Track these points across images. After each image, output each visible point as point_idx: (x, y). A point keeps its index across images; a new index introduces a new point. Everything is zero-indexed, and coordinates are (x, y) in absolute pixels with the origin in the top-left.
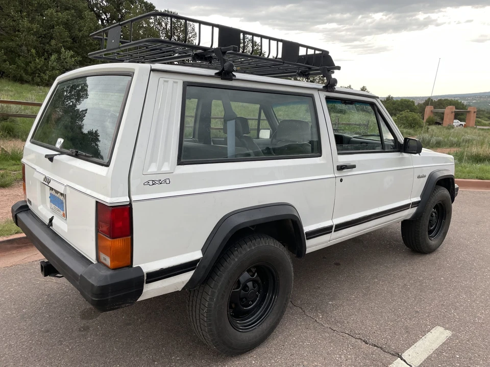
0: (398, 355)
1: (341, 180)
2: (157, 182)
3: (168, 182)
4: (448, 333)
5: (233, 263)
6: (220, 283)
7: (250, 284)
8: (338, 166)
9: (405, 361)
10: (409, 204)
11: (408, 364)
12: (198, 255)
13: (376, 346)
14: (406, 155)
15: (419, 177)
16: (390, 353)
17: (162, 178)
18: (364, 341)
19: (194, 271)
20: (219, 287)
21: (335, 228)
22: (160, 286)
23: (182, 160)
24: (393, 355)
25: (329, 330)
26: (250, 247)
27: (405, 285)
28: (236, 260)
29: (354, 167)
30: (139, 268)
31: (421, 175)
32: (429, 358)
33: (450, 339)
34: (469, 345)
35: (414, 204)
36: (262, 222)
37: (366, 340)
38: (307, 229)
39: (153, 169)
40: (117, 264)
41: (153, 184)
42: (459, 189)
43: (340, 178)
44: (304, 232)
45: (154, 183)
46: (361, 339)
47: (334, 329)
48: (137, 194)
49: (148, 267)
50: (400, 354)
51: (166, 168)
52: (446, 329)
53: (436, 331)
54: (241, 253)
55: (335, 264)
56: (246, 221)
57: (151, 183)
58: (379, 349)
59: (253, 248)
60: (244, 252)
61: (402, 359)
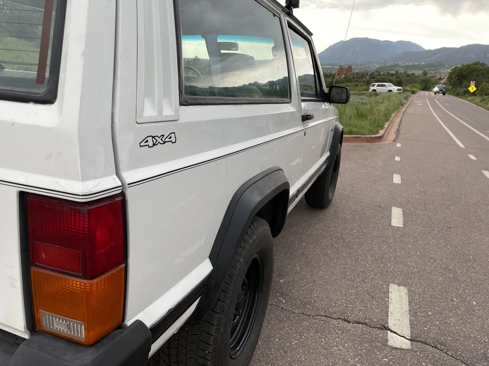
0: (385, 327)
2: (159, 140)
3: (173, 138)
4: (404, 290)
5: (239, 265)
9: (395, 333)
11: (401, 336)
13: (360, 323)
16: (377, 327)
17: (166, 131)
18: (345, 321)
23: (184, 97)
24: (380, 329)
25: (304, 316)
26: (251, 236)
31: (332, 128)
37: (346, 318)
40: (99, 330)
41: (154, 145)
43: (304, 131)
45: (155, 141)
46: (341, 319)
51: (168, 111)
52: (399, 285)
53: (393, 289)
54: (245, 248)
58: (364, 325)
59: (254, 237)
60: (247, 246)
61: (391, 331)
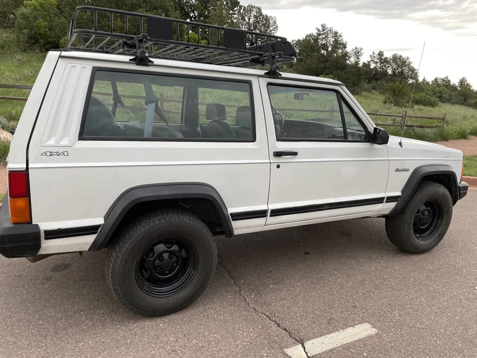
0: (302, 341)
1: (278, 167)
2: (55, 154)
3: (66, 154)
4: (373, 331)
5: (139, 232)
6: (125, 249)
7: (166, 256)
8: (274, 152)
9: (304, 348)
10: (383, 198)
11: (305, 352)
12: (100, 221)
13: (286, 330)
14: (377, 146)
15: (397, 170)
16: (295, 339)
17: (61, 150)
18: (278, 324)
19: (96, 235)
20: (123, 252)
21: (271, 213)
22: (61, 244)
23: (84, 136)
24: (297, 340)
25: (252, 309)
26: (160, 220)
27: (364, 280)
28: (143, 230)
29: (295, 154)
30: (37, 226)
31: (400, 168)
32: (331, 351)
33: (371, 337)
34: (388, 346)
35: (390, 199)
36: (169, 198)
37: (281, 323)
38: (231, 210)
39: (52, 142)
40: (17, 220)
42: (469, 188)
43: (277, 164)
44: (229, 213)
45: (51, 154)
46: (276, 322)
47: (257, 309)
48: (34, 162)
49: (45, 226)
50: (304, 341)
51: (65, 142)
52: (374, 327)
53: (361, 327)
54: (149, 225)
55: (304, 253)
56: (149, 195)
57: (48, 154)
58: (287, 333)
59: (163, 221)
60: (152, 224)
61: (303, 346)
